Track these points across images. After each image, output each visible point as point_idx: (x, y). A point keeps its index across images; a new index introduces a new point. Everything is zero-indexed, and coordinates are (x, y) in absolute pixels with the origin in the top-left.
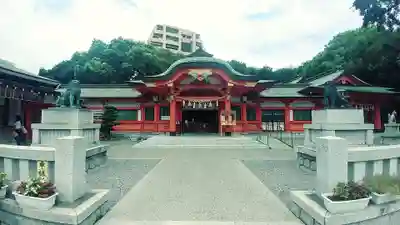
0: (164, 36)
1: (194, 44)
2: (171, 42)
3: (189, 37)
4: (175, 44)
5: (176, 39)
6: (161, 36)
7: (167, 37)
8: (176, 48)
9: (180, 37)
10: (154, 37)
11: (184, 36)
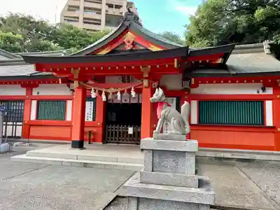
0: (81, 8)
3: (118, 7)
4: (97, 17)
5: (99, 11)
6: (78, 7)
7: (85, 8)
8: (98, 22)
9: (104, 8)
10: (69, 10)
11: (110, 6)
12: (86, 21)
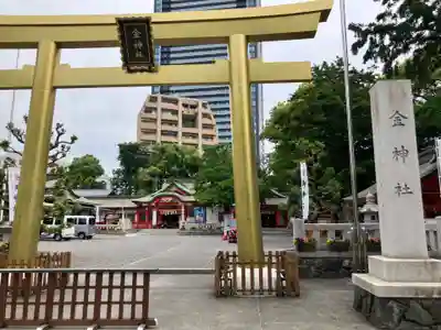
0: (159, 110)
1: (200, 116)
2: (169, 116)
3: (193, 107)
4: (174, 118)
5: (175, 112)
6: (155, 109)
7: (163, 110)
8: (176, 123)
9: (180, 108)
10: (146, 112)
11: (185, 106)
12: (164, 122)
